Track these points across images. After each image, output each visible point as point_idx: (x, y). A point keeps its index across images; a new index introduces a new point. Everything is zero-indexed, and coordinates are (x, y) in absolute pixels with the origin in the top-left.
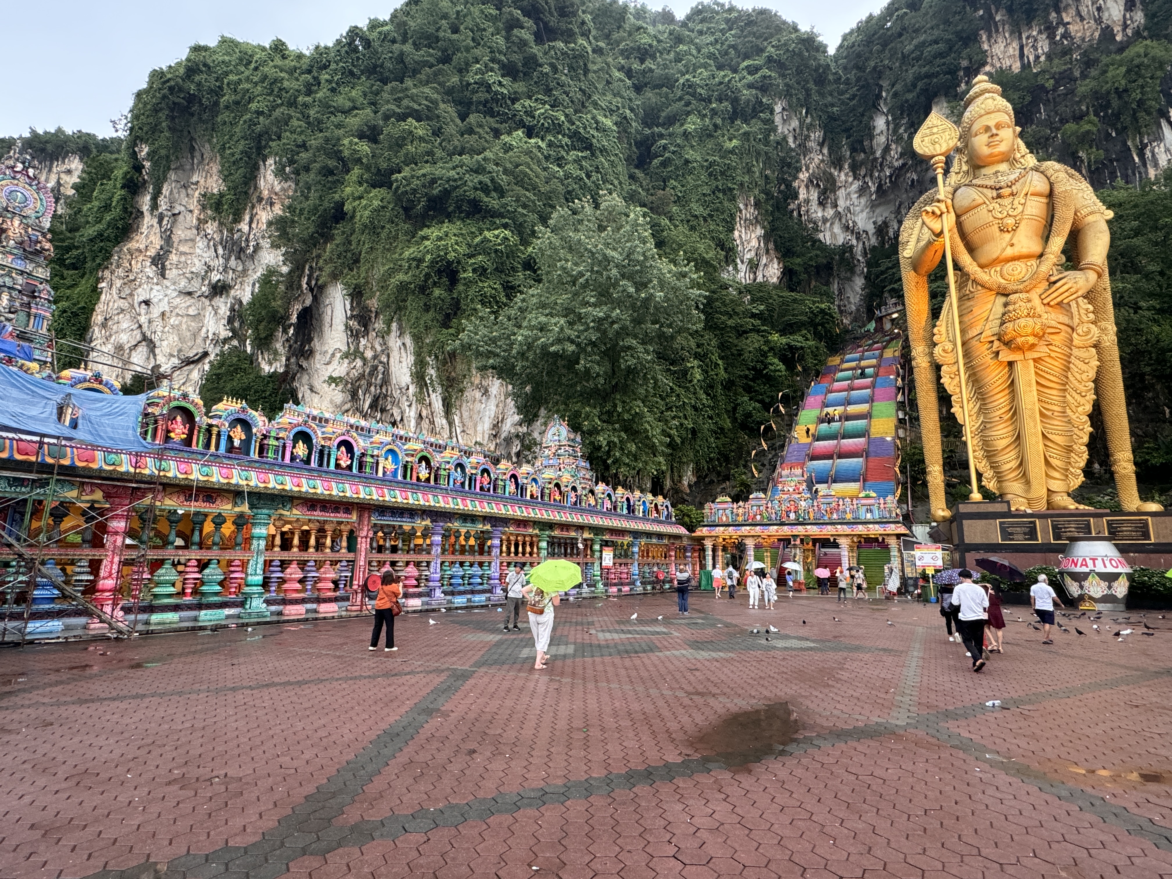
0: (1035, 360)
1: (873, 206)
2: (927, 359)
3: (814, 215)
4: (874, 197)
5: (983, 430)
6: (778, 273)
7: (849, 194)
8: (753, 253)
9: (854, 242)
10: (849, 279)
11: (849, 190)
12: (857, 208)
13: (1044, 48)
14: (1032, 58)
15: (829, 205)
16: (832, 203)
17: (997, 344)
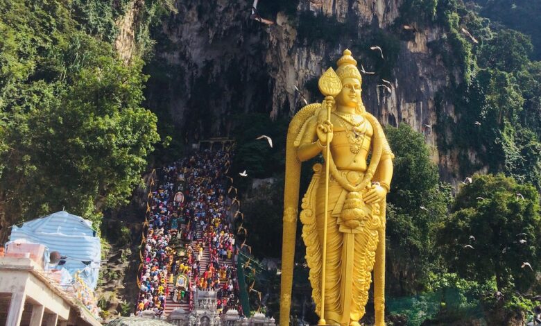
0: (356, 235)
2: (294, 217)
11: (192, 27)
12: (194, 44)
13: (345, 10)
14: (338, 12)
15: (175, 33)
16: (178, 33)
17: (339, 220)
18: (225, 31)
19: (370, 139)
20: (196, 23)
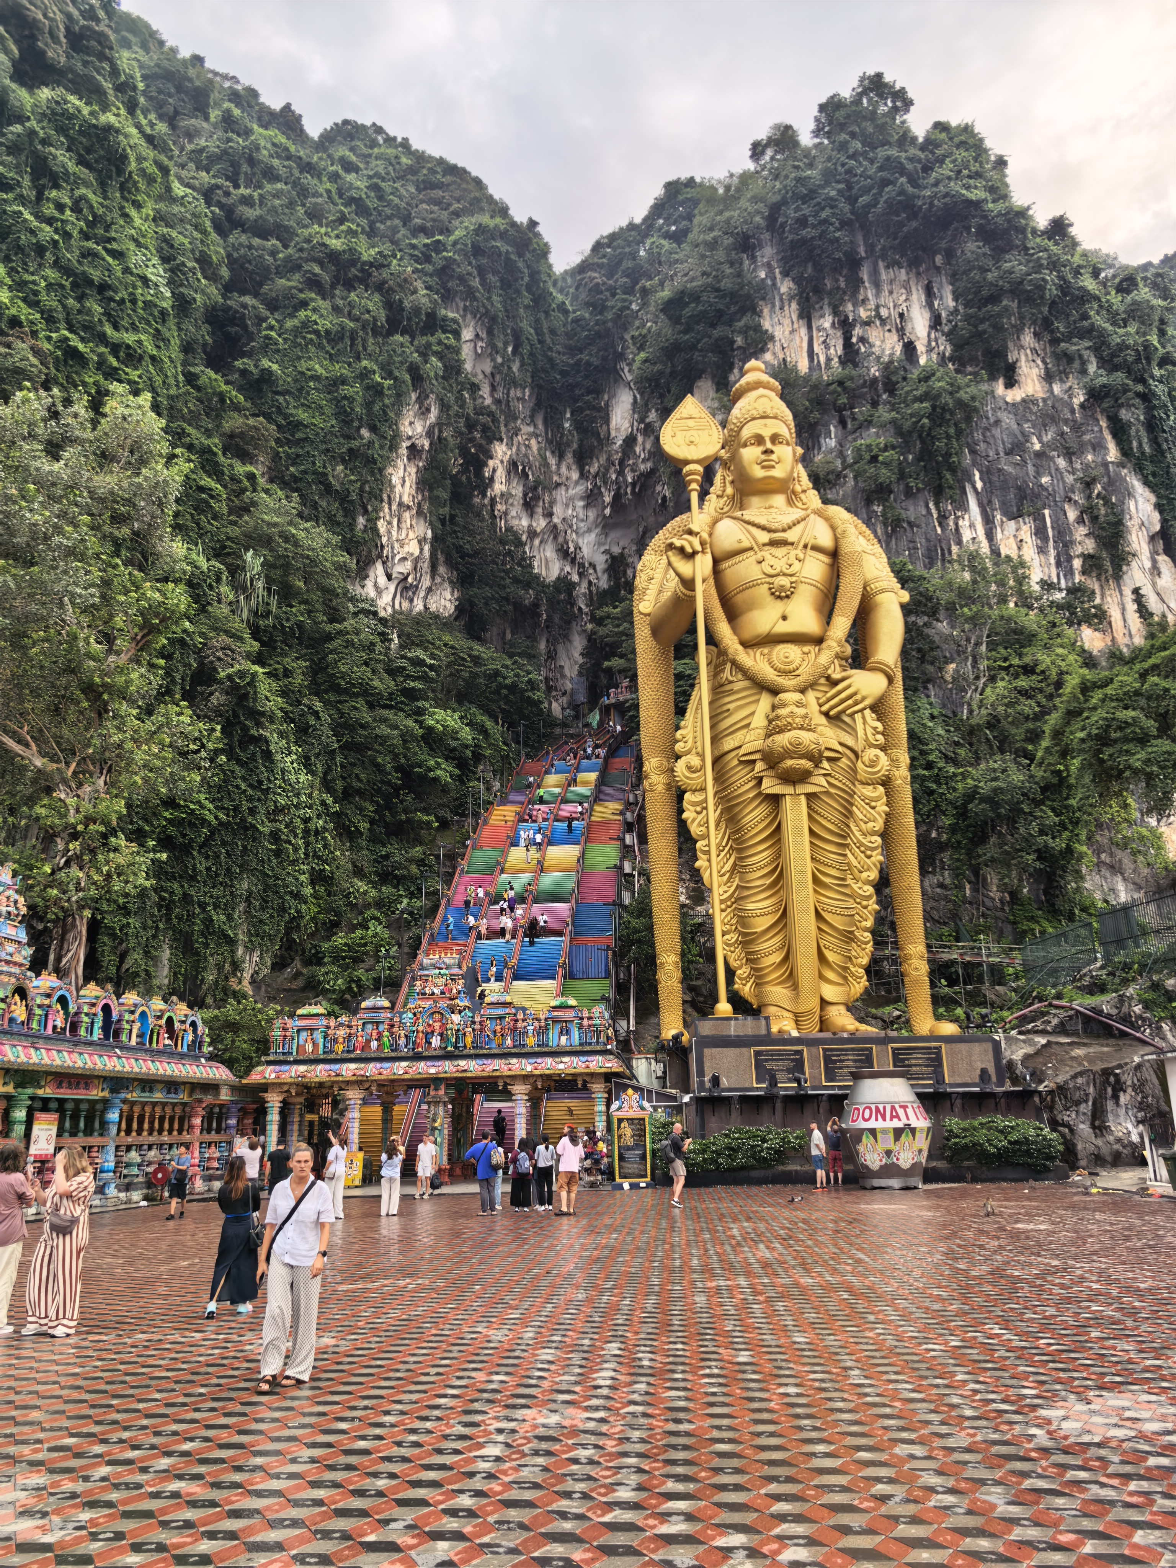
0: (810, 796)
1: (606, 526)
2: (664, 779)
3: (515, 522)
4: (608, 511)
5: (737, 900)
6: (452, 606)
7: (572, 499)
8: (409, 565)
9: (575, 578)
10: (565, 637)
11: (571, 492)
12: (582, 525)
13: (837, 348)
14: (822, 359)
15: (539, 510)
16: (544, 508)
17: (759, 766)
18: (634, 484)
19: (826, 559)
20: (577, 483)
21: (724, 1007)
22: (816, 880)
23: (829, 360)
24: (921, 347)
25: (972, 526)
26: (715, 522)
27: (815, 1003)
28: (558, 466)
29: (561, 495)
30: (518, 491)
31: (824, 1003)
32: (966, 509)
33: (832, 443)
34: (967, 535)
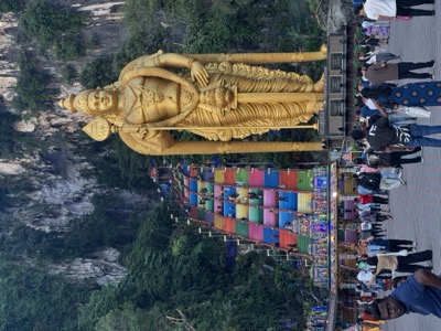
0: (238, 92)
1: (66, 178)
2: (226, 145)
3: (64, 222)
4: (59, 177)
5: (275, 120)
6: (114, 251)
7: (51, 195)
8: (96, 268)
9: (92, 194)
10: (122, 200)
11: (48, 195)
12: (64, 190)
13: (5, 63)
14: (9, 70)
15: (57, 211)
16: (56, 208)
17: (226, 109)
18: (46, 164)
20: (43, 192)
21: (315, 127)
22: (269, 91)
23: (11, 68)
24: (9, 26)
25: (97, 10)
26: (127, 122)
27: (313, 95)
28: (34, 201)
29: (49, 200)
30: (48, 221)
31: (313, 91)
32: (89, 12)
33: (53, 69)
34: (101, 12)
